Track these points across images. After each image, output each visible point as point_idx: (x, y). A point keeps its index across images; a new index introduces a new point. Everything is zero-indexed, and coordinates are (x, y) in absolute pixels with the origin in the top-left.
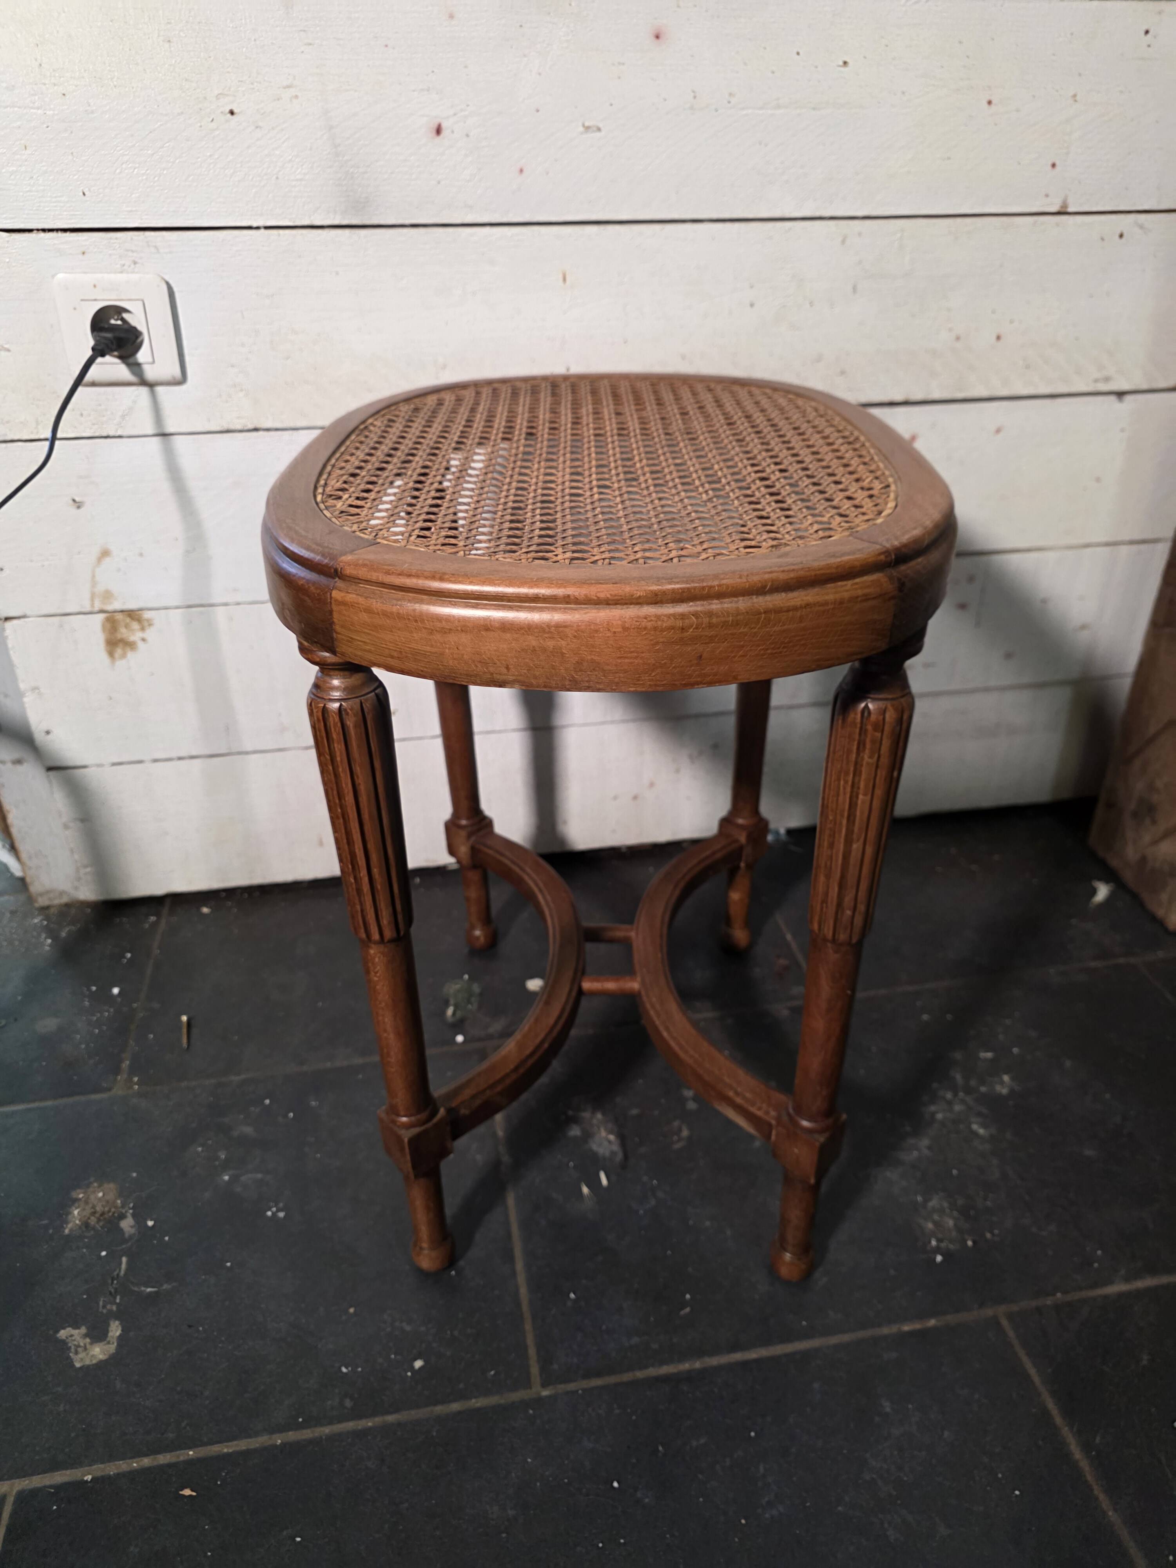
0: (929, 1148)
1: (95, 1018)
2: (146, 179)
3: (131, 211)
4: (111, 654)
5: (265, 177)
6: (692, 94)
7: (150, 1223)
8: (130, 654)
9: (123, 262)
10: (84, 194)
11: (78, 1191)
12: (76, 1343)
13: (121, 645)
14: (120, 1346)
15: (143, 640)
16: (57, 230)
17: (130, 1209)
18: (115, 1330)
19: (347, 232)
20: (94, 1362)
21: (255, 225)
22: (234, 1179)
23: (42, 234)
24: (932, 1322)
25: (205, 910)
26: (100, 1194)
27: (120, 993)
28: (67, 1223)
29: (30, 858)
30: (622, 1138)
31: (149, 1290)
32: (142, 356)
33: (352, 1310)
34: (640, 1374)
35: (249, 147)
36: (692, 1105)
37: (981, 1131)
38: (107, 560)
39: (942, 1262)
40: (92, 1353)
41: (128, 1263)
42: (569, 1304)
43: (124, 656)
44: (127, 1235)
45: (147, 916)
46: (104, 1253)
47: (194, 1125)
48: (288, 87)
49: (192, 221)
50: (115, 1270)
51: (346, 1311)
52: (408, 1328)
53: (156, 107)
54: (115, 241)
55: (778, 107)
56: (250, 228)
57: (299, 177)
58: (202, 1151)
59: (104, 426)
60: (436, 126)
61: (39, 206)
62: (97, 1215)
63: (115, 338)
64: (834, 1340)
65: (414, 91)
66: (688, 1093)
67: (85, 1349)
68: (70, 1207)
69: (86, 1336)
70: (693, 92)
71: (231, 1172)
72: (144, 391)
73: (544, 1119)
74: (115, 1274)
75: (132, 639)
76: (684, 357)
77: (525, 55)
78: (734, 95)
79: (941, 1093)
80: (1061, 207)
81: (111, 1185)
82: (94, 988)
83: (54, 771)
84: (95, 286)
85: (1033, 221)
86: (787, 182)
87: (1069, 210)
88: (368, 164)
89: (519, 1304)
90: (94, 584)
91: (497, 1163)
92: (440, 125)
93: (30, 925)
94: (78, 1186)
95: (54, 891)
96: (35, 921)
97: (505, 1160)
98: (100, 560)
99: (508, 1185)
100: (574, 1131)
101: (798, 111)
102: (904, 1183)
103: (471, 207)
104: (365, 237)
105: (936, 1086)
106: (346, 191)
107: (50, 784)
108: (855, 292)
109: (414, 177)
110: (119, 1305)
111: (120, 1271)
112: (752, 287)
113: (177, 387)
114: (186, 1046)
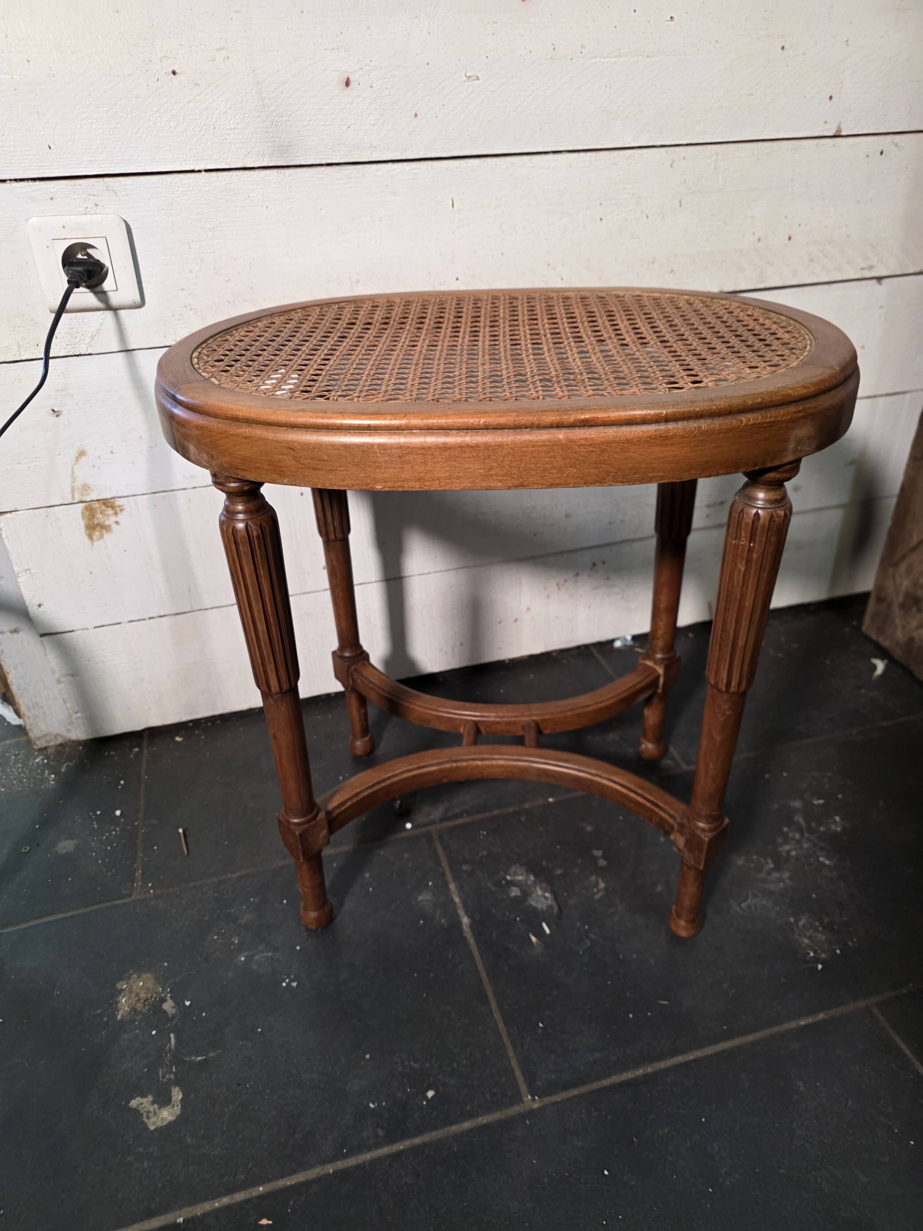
0: (790, 879)
1: (104, 837)
2: (103, 133)
3: (91, 161)
4: (91, 537)
5: (204, 127)
6: (552, 47)
7: (188, 1003)
8: (106, 536)
9: (86, 205)
10: (50, 148)
11: (121, 982)
12: (145, 1109)
13: (98, 529)
14: (183, 1107)
15: (117, 523)
16: (28, 180)
17: (168, 993)
18: (177, 1095)
19: (275, 171)
20: (165, 1123)
21: (197, 169)
22: (249, 959)
23: (15, 184)
25: (178, 739)
26: (141, 984)
27: (121, 814)
28: (118, 1011)
29: (28, 707)
30: (554, 894)
31: (199, 1058)
32: (107, 285)
33: (368, 1056)
34: (606, 1082)
35: (189, 102)
36: (602, 863)
37: (827, 862)
38: (84, 458)
39: (822, 969)
40: (161, 1116)
41: (176, 1038)
42: (540, 1032)
43: (101, 537)
44: (170, 1015)
45: (131, 748)
46: (154, 1032)
47: (207, 918)
48: (222, 49)
49: (143, 168)
50: (167, 1046)
51: (364, 1058)
52: (416, 1066)
53: (109, 69)
54: (78, 187)
55: (620, 56)
56: (193, 171)
57: (232, 126)
58: (218, 938)
59: (76, 346)
60: (345, 79)
61: (11, 160)
62: (142, 1001)
63: (84, 270)
64: (750, 1038)
65: (326, 50)
66: (598, 853)
67: (155, 1114)
68: (117, 996)
69: (153, 1103)
70: (553, 45)
71: (246, 954)
72: (109, 314)
73: (489, 884)
74: (167, 1048)
75: (107, 523)
76: (549, 265)
77: (416, 17)
78: (585, 47)
79: (791, 835)
80: (837, 131)
81: (148, 975)
82: (99, 812)
83: (47, 637)
84: (64, 227)
85: (816, 143)
86: (627, 117)
87: (843, 133)
88: (290, 113)
89: (500, 1036)
90: (74, 479)
91: (460, 924)
92: (348, 79)
93: (33, 764)
94: (121, 979)
95: (50, 734)
96: (37, 760)
97: (465, 920)
98: (77, 459)
99: (472, 941)
100: (515, 892)
101: (636, 59)
102: (777, 909)
103: (375, 147)
104: (289, 176)
105: (785, 829)
106: (272, 137)
107: (43, 645)
108: (681, 206)
109: (328, 123)
110: (175, 1074)
111: (171, 1045)
112: (601, 204)
113: (137, 310)
114: (186, 853)
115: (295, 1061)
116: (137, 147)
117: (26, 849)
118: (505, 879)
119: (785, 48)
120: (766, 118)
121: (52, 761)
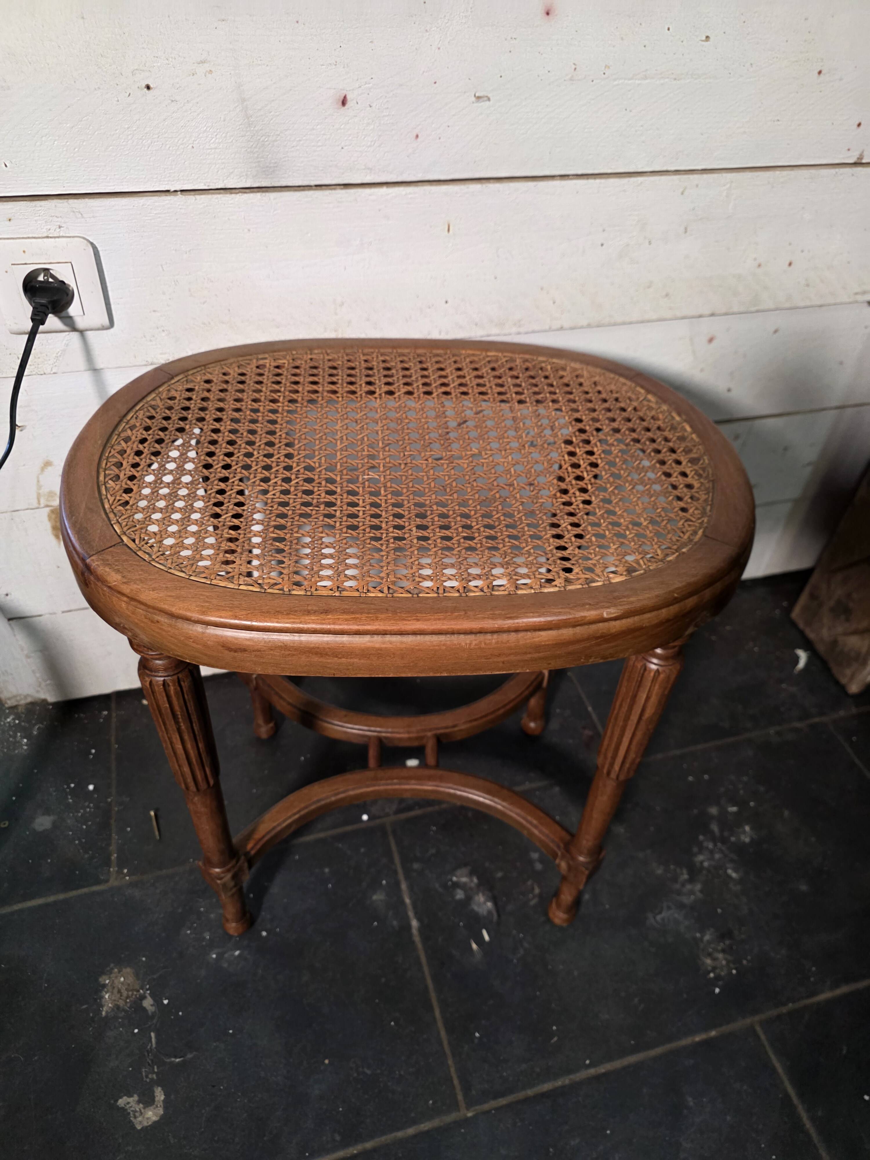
0: (701, 891)
1: (80, 814)
2: (67, 150)
3: (53, 180)
4: (57, 536)
5: (182, 146)
6: (574, 67)
7: (166, 1002)
9: (49, 227)
10: (5, 165)
11: (104, 977)
12: (132, 1109)
14: (166, 1108)
17: (147, 990)
18: (160, 1095)
19: (258, 195)
20: (150, 1123)
21: (172, 189)
22: (220, 956)
24: (713, 1033)
25: (145, 702)
26: (122, 979)
27: (94, 788)
28: (102, 1006)
30: (494, 900)
31: (178, 1060)
32: (73, 310)
33: (327, 1061)
34: (530, 1092)
35: (165, 120)
36: (539, 866)
37: (734, 875)
38: (50, 469)
39: (719, 993)
40: (147, 1116)
41: (156, 1037)
42: (476, 1041)
44: (150, 1013)
45: (100, 711)
46: (136, 1031)
47: (180, 910)
48: (202, 62)
49: (112, 188)
50: (148, 1045)
51: (323, 1063)
52: (368, 1072)
53: (72, 82)
54: (40, 208)
55: (645, 78)
56: (167, 191)
57: (212, 146)
58: (191, 933)
59: (40, 366)
60: (342, 98)
62: (124, 998)
63: (49, 302)
64: (653, 1053)
65: (323, 65)
66: (535, 856)
67: (141, 1113)
68: (101, 991)
69: (139, 1102)
70: (574, 64)
71: (216, 951)
72: (75, 335)
73: (437, 886)
74: (149, 1047)
76: (542, 289)
77: (426, 31)
78: (609, 68)
79: (705, 844)
80: (858, 158)
81: (128, 970)
82: (72, 785)
83: (15, 621)
84: (24, 252)
85: (834, 173)
86: (643, 142)
87: (864, 161)
88: (278, 133)
89: (441, 1044)
90: (39, 487)
91: (409, 927)
92: (345, 97)
93: (5, 724)
94: (103, 973)
95: (20, 695)
96: (8, 720)
97: (415, 923)
98: (43, 469)
99: (419, 945)
100: (460, 895)
101: (662, 81)
102: (687, 923)
103: (370, 169)
104: (275, 199)
105: (701, 838)
106: (257, 158)
107: (12, 629)
108: (686, 232)
109: (319, 144)
110: (157, 1074)
111: (152, 1045)
112: (604, 231)
113: (105, 332)
114: (158, 837)
115: (263, 1063)
116: (105, 166)
117: (5, 824)
118: (451, 880)
119: (823, 72)
120: (788, 144)
121: (23, 721)
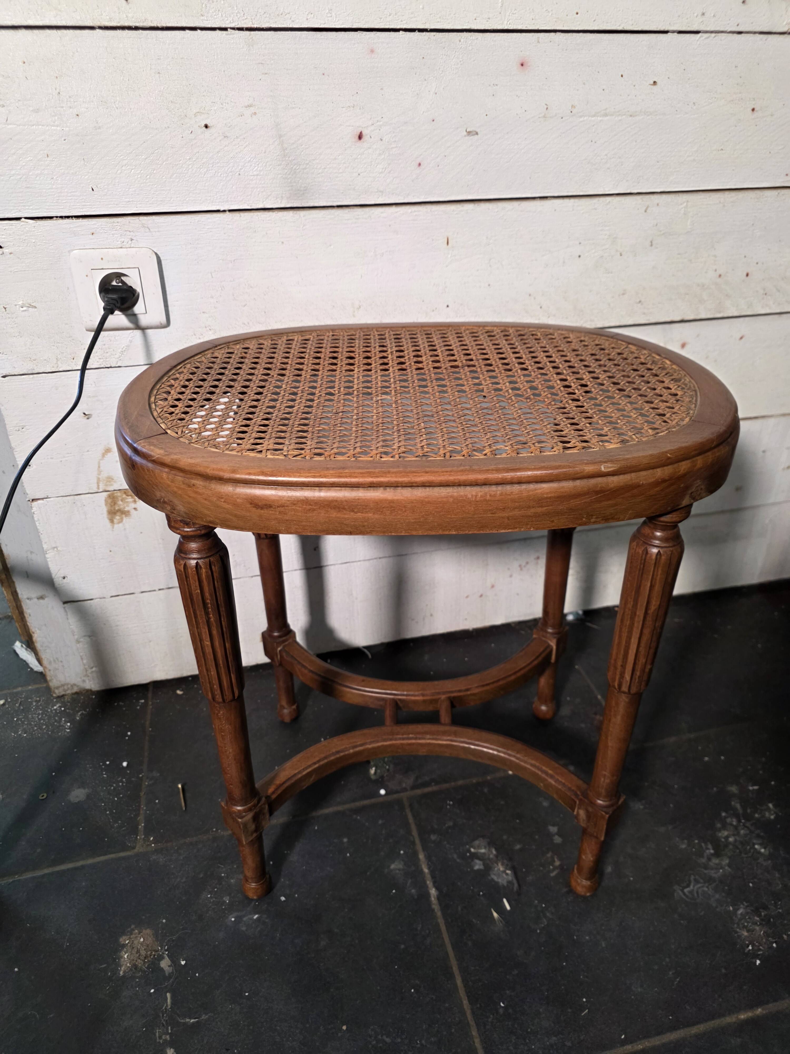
0: (729, 865)
1: (112, 788)
2: (141, 177)
3: (129, 201)
4: (112, 521)
5: (231, 174)
6: (546, 107)
7: (183, 963)
8: (125, 520)
9: (123, 240)
10: (93, 190)
11: (124, 937)
13: (118, 514)
15: (135, 509)
16: (72, 217)
17: (166, 950)
19: (291, 213)
21: (222, 209)
22: (239, 919)
23: (61, 221)
25: (179, 692)
26: (142, 940)
27: (128, 765)
28: (121, 966)
29: (50, 663)
30: (514, 869)
31: (192, 1021)
32: (138, 308)
33: (344, 1028)
35: (218, 152)
36: (558, 840)
38: (109, 454)
39: (761, 965)
41: (172, 998)
42: (501, 1011)
43: (121, 521)
44: (167, 974)
45: (138, 699)
46: (152, 991)
47: (201, 876)
48: (250, 106)
49: (173, 208)
50: (163, 1006)
51: (341, 1029)
52: (388, 1040)
53: (149, 123)
54: (117, 224)
55: (606, 115)
56: (218, 211)
57: (255, 173)
58: (211, 897)
59: (107, 360)
60: (358, 134)
61: (58, 200)
62: (142, 958)
63: (119, 298)
64: (694, 1030)
65: (343, 107)
66: (553, 829)
68: (121, 951)
70: (546, 105)
71: (235, 914)
72: (138, 333)
73: (455, 856)
74: (164, 1008)
75: (127, 509)
76: (530, 295)
77: (425, 80)
78: (575, 107)
79: (729, 820)
81: (148, 931)
82: (108, 763)
83: (69, 604)
84: (102, 259)
85: (777, 193)
86: (608, 169)
88: (308, 162)
89: (464, 1013)
90: (100, 472)
91: (428, 895)
92: (361, 133)
93: (51, 711)
94: (123, 933)
95: (68, 684)
96: (55, 707)
97: (433, 892)
98: (103, 455)
99: (439, 914)
100: (478, 865)
101: (620, 118)
102: (717, 896)
103: (382, 192)
104: (304, 216)
105: (724, 814)
106: (291, 182)
107: (66, 611)
108: (652, 245)
109: (341, 171)
110: (171, 1035)
111: (167, 1006)
112: (580, 243)
113: (163, 330)
114: (184, 809)
115: (278, 1028)
116: (170, 190)
117: (43, 796)
118: (469, 851)
119: (756, 110)
120: (733, 170)
121: (68, 709)
